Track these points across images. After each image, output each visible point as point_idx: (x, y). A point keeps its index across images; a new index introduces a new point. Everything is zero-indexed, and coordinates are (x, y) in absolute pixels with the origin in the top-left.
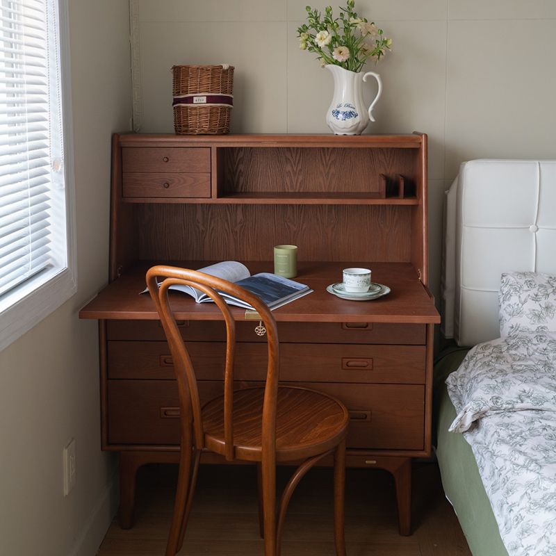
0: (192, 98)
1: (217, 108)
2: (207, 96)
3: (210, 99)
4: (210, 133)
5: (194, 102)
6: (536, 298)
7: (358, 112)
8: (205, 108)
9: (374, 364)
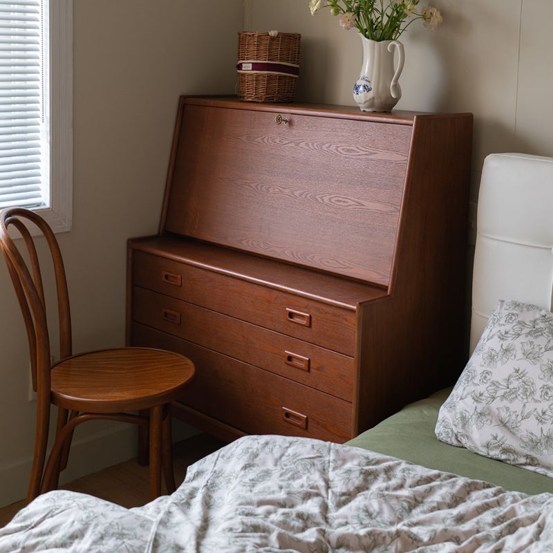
0: (241, 64)
1: (263, 75)
2: (253, 63)
3: (255, 66)
4: (256, 100)
5: (243, 69)
6: (502, 338)
7: (372, 85)
8: (251, 75)
9: (311, 366)
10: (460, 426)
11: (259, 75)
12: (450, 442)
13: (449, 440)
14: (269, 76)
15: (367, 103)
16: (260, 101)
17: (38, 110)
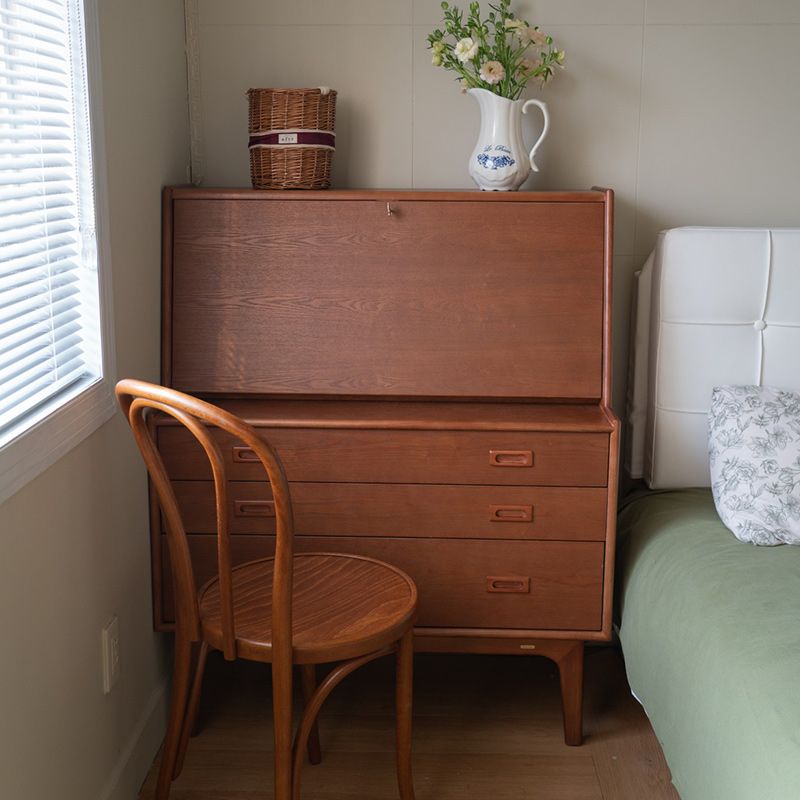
0: (277, 135)
1: (313, 151)
2: (298, 133)
3: (302, 138)
4: (303, 187)
5: (280, 142)
6: (761, 422)
7: (514, 156)
8: (295, 150)
9: (535, 514)
10: (774, 523)
11: (306, 151)
12: (768, 544)
13: (766, 541)
14: (321, 151)
15: (506, 181)
16: (307, 187)
17: (71, 217)
